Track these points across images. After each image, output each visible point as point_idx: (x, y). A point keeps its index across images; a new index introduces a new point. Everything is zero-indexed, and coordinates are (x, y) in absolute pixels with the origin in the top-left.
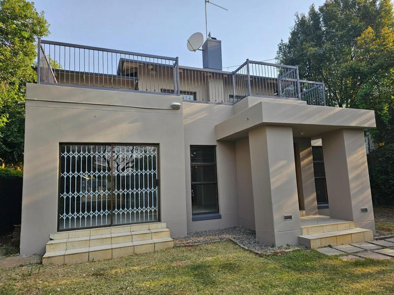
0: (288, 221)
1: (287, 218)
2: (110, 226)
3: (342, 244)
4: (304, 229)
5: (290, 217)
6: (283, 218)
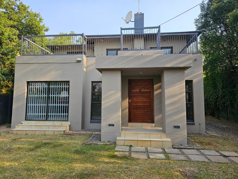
0: (111, 127)
1: (110, 125)
2: (45, 120)
3: (142, 146)
4: (122, 134)
5: (113, 125)
6: (108, 125)
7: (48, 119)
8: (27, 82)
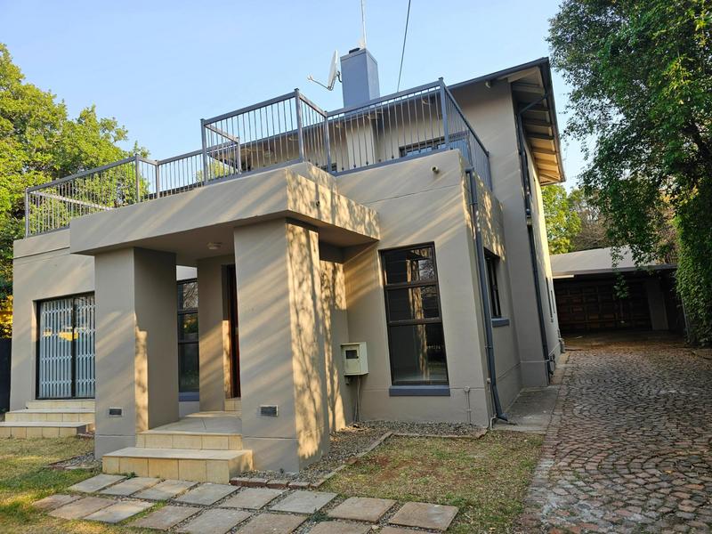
7: (77, 396)
8: (34, 301)
